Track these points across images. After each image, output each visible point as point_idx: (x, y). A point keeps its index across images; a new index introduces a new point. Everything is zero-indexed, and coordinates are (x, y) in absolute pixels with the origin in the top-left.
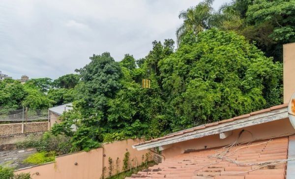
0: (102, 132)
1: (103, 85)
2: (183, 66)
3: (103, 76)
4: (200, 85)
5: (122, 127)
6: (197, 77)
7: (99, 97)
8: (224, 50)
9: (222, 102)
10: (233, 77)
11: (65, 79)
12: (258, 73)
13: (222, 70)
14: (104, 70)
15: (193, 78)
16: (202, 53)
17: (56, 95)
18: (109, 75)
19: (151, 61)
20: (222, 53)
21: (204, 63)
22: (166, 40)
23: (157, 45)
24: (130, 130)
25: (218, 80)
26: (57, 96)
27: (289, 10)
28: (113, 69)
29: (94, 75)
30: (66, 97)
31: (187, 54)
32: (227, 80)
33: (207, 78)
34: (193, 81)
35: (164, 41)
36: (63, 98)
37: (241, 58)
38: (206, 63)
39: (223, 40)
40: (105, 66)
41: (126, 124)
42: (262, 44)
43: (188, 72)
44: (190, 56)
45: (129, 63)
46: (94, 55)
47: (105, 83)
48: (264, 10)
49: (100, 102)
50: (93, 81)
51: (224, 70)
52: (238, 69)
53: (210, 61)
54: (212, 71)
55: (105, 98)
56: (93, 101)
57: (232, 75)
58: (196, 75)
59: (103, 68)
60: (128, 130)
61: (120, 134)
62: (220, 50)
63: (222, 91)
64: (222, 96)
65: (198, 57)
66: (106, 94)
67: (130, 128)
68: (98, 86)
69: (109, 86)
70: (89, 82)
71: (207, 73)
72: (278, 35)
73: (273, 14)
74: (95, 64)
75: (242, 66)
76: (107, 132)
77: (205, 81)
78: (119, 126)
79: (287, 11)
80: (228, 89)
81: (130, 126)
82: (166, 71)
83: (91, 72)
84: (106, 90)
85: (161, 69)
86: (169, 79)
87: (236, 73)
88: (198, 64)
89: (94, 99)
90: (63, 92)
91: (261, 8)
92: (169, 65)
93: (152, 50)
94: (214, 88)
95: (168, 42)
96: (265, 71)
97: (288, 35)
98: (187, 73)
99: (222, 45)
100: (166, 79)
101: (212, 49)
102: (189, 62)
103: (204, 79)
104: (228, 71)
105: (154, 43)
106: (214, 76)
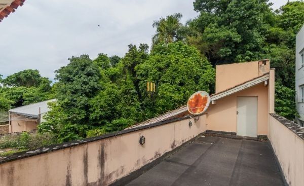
0: (86, 129)
1: (84, 86)
2: (156, 72)
3: (84, 78)
4: (169, 88)
5: (103, 124)
6: (167, 82)
7: (81, 97)
8: (186, 62)
9: (184, 101)
10: (191, 83)
11: (22, 76)
12: (206, 81)
13: (184, 77)
14: (85, 73)
15: (164, 82)
16: (170, 63)
17: (13, 94)
18: (90, 77)
19: (127, 63)
20: (184, 64)
21: (171, 71)
22: (141, 44)
23: (132, 48)
24: (110, 126)
25: (181, 84)
26: (15, 96)
27: (228, 37)
28: (94, 72)
29: (74, 76)
30: (28, 96)
31: (159, 63)
32: (187, 85)
33: (174, 82)
34: (163, 85)
35: (140, 45)
36: (24, 98)
37: (196, 69)
38: (173, 71)
39: (186, 53)
40: (87, 69)
41: (106, 121)
42: (214, 57)
43: (160, 77)
44: (161, 65)
45: (103, 63)
46: (73, 57)
47: (86, 85)
48: (213, 34)
49: (82, 102)
50: (74, 82)
51: (185, 77)
52: (195, 77)
53: (176, 70)
54: (177, 78)
55: (87, 98)
56: (75, 101)
57: (191, 81)
58: (165, 80)
59: (83, 70)
60: (109, 127)
61: (102, 130)
62: (183, 61)
63: (184, 92)
64: (184, 96)
65: (167, 66)
66: (87, 95)
67: (110, 125)
68: (79, 87)
69: (90, 87)
70: (70, 83)
71: (174, 79)
72: (223, 53)
73: (219, 38)
74: (75, 66)
75: (197, 75)
76: (89, 129)
77: (172, 85)
78: (100, 123)
79: (227, 37)
80: (188, 91)
81: (110, 123)
82: (142, 75)
83: (70, 73)
84: (87, 91)
85: (138, 73)
86: (144, 82)
87: (193, 80)
88: (168, 71)
89: (75, 99)
90: (23, 91)
91: (212, 32)
92: (144, 70)
93: (128, 52)
94: (178, 90)
95: (143, 47)
96: (210, 80)
97: (228, 53)
98: (159, 79)
99: (184, 57)
100: (142, 82)
101: (178, 60)
102: (160, 69)
103: (171, 84)
104: (189, 78)
105: (130, 46)
106: (178, 82)
